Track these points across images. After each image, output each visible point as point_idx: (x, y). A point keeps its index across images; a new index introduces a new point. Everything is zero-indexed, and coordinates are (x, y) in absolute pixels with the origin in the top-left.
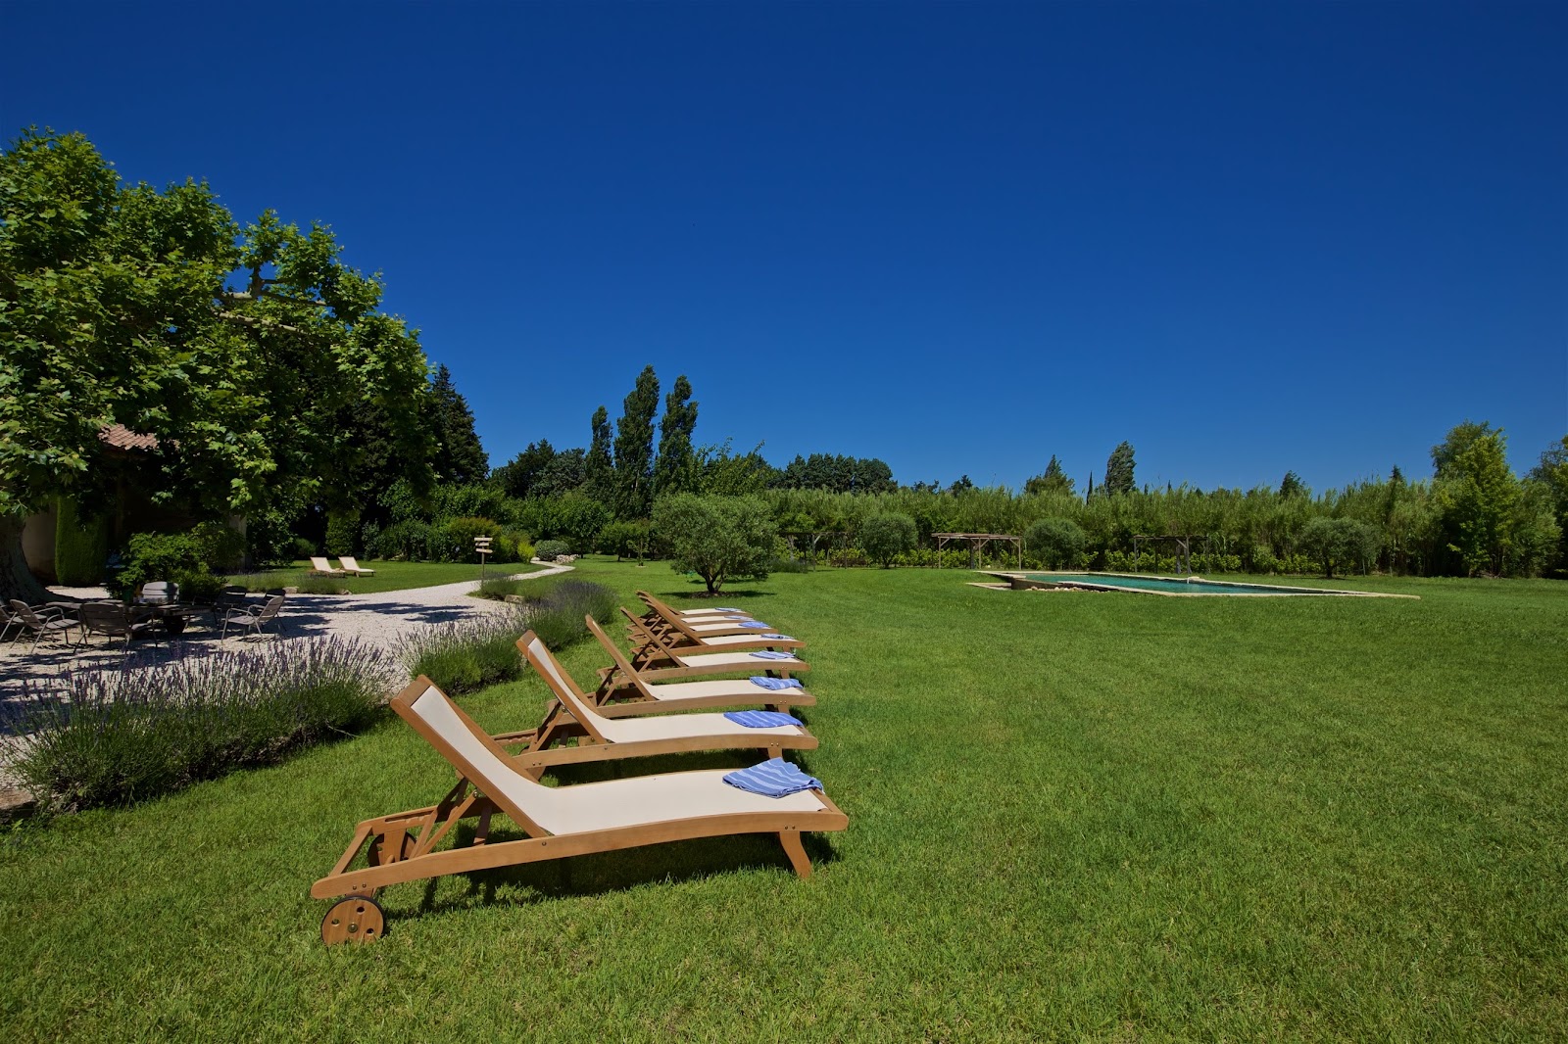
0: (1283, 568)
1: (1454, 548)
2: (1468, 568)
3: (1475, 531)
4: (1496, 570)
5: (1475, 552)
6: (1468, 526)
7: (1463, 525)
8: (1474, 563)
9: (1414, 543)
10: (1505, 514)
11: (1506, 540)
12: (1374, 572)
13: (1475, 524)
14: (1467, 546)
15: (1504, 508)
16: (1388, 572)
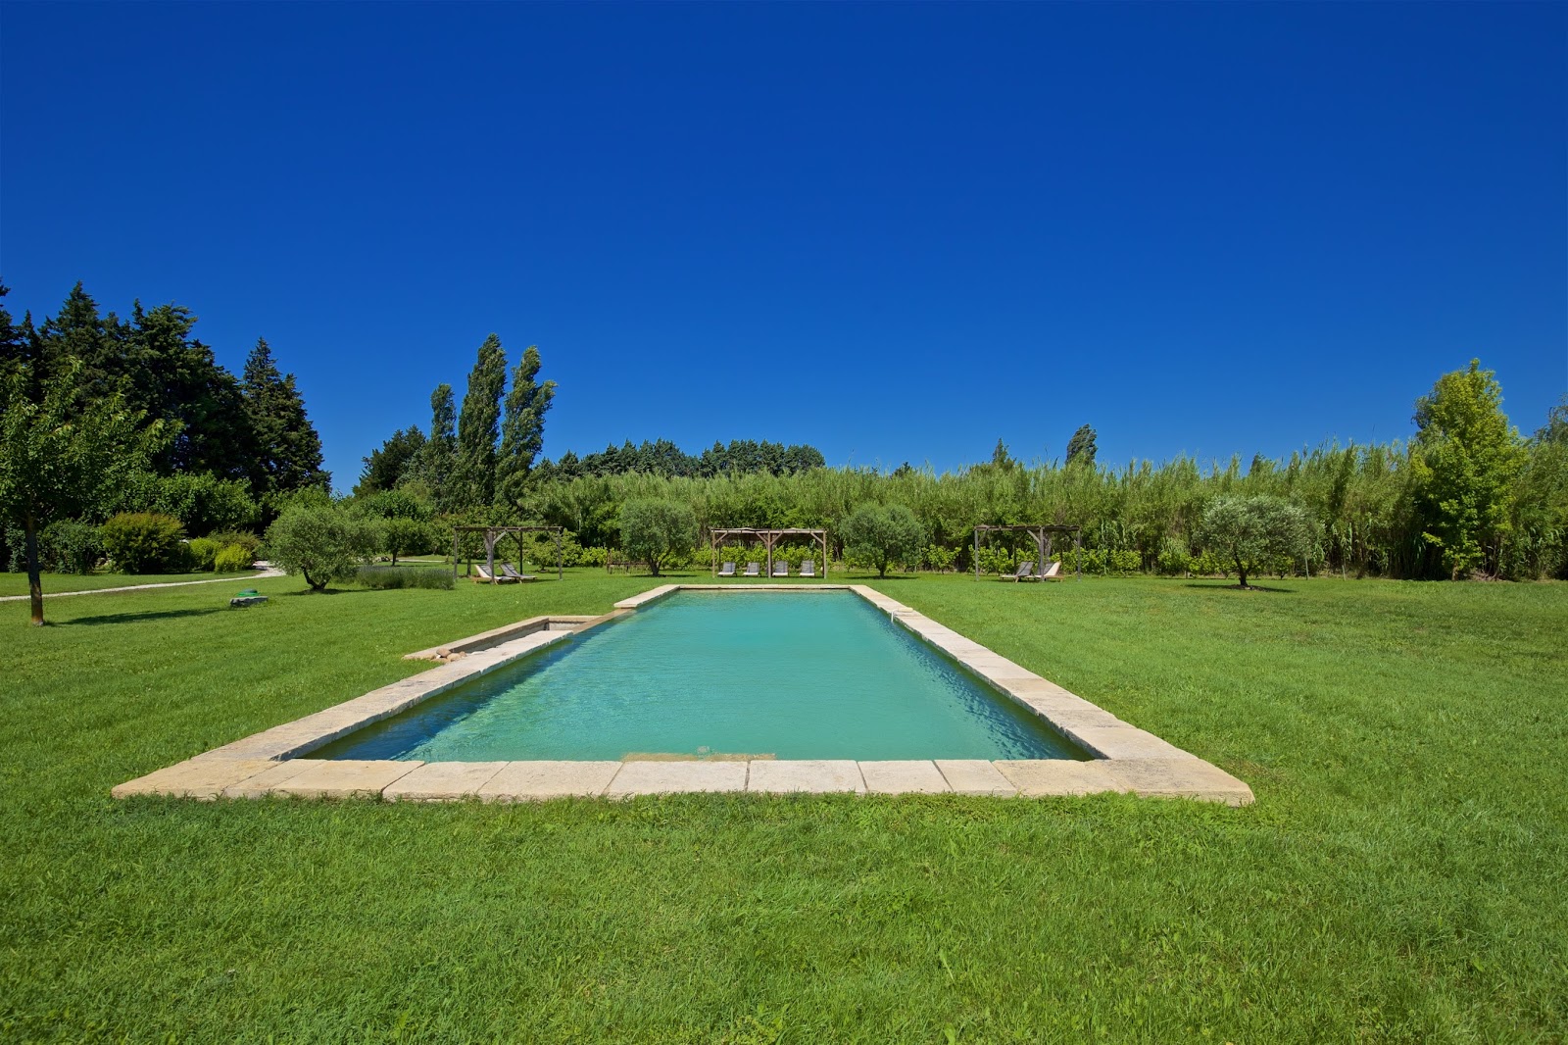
0: (1197, 568)
1: (1432, 539)
2: (1452, 566)
3: (1460, 514)
4: (1490, 569)
5: (1461, 544)
6: (1451, 505)
7: (1444, 505)
8: (1461, 562)
9: (1378, 534)
10: (1504, 488)
11: (1506, 526)
12: (1322, 573)
13: (1461, 503)
14: (1451, 537)
15: (1503, 480)
16: (1341, 573)
